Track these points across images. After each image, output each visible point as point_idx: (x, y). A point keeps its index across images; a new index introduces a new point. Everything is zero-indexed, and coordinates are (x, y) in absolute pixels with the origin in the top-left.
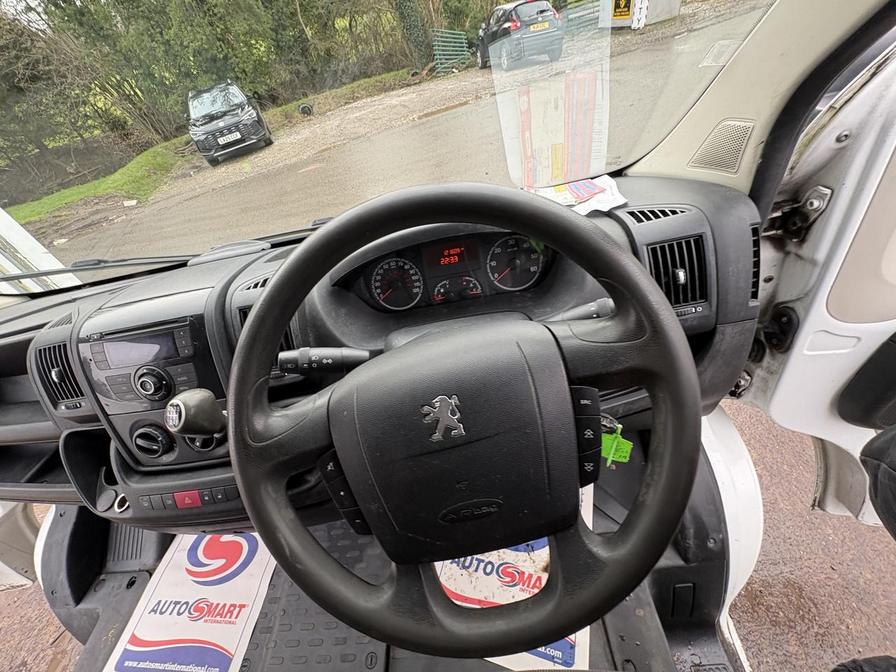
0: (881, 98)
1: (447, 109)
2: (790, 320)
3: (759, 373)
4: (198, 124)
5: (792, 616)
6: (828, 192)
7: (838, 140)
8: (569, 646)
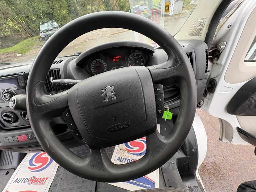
0: (240, 14)
1: (119, 33)
2: (214, 83)
3: (206, 100)
4: (43, 32)
5: (214, 172)
6: (225, 43)
7: (228, 27)
8: (153, 183)
